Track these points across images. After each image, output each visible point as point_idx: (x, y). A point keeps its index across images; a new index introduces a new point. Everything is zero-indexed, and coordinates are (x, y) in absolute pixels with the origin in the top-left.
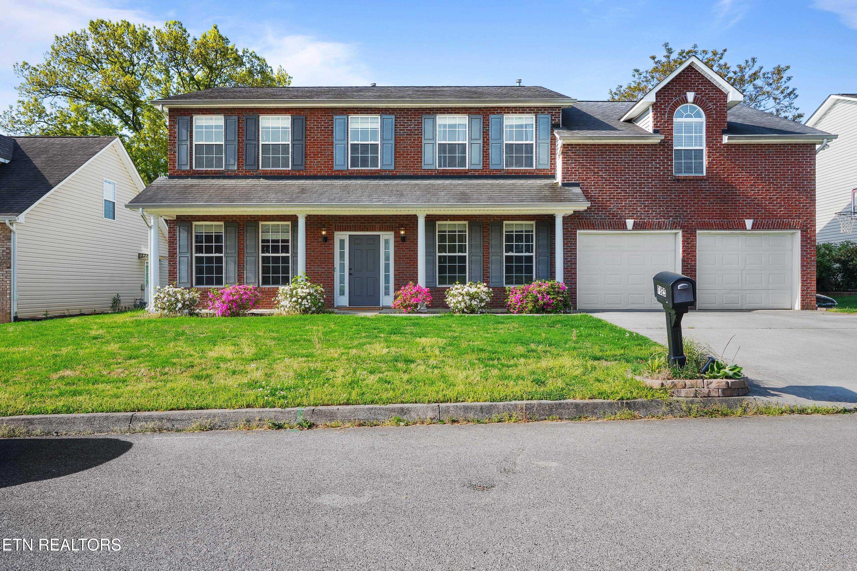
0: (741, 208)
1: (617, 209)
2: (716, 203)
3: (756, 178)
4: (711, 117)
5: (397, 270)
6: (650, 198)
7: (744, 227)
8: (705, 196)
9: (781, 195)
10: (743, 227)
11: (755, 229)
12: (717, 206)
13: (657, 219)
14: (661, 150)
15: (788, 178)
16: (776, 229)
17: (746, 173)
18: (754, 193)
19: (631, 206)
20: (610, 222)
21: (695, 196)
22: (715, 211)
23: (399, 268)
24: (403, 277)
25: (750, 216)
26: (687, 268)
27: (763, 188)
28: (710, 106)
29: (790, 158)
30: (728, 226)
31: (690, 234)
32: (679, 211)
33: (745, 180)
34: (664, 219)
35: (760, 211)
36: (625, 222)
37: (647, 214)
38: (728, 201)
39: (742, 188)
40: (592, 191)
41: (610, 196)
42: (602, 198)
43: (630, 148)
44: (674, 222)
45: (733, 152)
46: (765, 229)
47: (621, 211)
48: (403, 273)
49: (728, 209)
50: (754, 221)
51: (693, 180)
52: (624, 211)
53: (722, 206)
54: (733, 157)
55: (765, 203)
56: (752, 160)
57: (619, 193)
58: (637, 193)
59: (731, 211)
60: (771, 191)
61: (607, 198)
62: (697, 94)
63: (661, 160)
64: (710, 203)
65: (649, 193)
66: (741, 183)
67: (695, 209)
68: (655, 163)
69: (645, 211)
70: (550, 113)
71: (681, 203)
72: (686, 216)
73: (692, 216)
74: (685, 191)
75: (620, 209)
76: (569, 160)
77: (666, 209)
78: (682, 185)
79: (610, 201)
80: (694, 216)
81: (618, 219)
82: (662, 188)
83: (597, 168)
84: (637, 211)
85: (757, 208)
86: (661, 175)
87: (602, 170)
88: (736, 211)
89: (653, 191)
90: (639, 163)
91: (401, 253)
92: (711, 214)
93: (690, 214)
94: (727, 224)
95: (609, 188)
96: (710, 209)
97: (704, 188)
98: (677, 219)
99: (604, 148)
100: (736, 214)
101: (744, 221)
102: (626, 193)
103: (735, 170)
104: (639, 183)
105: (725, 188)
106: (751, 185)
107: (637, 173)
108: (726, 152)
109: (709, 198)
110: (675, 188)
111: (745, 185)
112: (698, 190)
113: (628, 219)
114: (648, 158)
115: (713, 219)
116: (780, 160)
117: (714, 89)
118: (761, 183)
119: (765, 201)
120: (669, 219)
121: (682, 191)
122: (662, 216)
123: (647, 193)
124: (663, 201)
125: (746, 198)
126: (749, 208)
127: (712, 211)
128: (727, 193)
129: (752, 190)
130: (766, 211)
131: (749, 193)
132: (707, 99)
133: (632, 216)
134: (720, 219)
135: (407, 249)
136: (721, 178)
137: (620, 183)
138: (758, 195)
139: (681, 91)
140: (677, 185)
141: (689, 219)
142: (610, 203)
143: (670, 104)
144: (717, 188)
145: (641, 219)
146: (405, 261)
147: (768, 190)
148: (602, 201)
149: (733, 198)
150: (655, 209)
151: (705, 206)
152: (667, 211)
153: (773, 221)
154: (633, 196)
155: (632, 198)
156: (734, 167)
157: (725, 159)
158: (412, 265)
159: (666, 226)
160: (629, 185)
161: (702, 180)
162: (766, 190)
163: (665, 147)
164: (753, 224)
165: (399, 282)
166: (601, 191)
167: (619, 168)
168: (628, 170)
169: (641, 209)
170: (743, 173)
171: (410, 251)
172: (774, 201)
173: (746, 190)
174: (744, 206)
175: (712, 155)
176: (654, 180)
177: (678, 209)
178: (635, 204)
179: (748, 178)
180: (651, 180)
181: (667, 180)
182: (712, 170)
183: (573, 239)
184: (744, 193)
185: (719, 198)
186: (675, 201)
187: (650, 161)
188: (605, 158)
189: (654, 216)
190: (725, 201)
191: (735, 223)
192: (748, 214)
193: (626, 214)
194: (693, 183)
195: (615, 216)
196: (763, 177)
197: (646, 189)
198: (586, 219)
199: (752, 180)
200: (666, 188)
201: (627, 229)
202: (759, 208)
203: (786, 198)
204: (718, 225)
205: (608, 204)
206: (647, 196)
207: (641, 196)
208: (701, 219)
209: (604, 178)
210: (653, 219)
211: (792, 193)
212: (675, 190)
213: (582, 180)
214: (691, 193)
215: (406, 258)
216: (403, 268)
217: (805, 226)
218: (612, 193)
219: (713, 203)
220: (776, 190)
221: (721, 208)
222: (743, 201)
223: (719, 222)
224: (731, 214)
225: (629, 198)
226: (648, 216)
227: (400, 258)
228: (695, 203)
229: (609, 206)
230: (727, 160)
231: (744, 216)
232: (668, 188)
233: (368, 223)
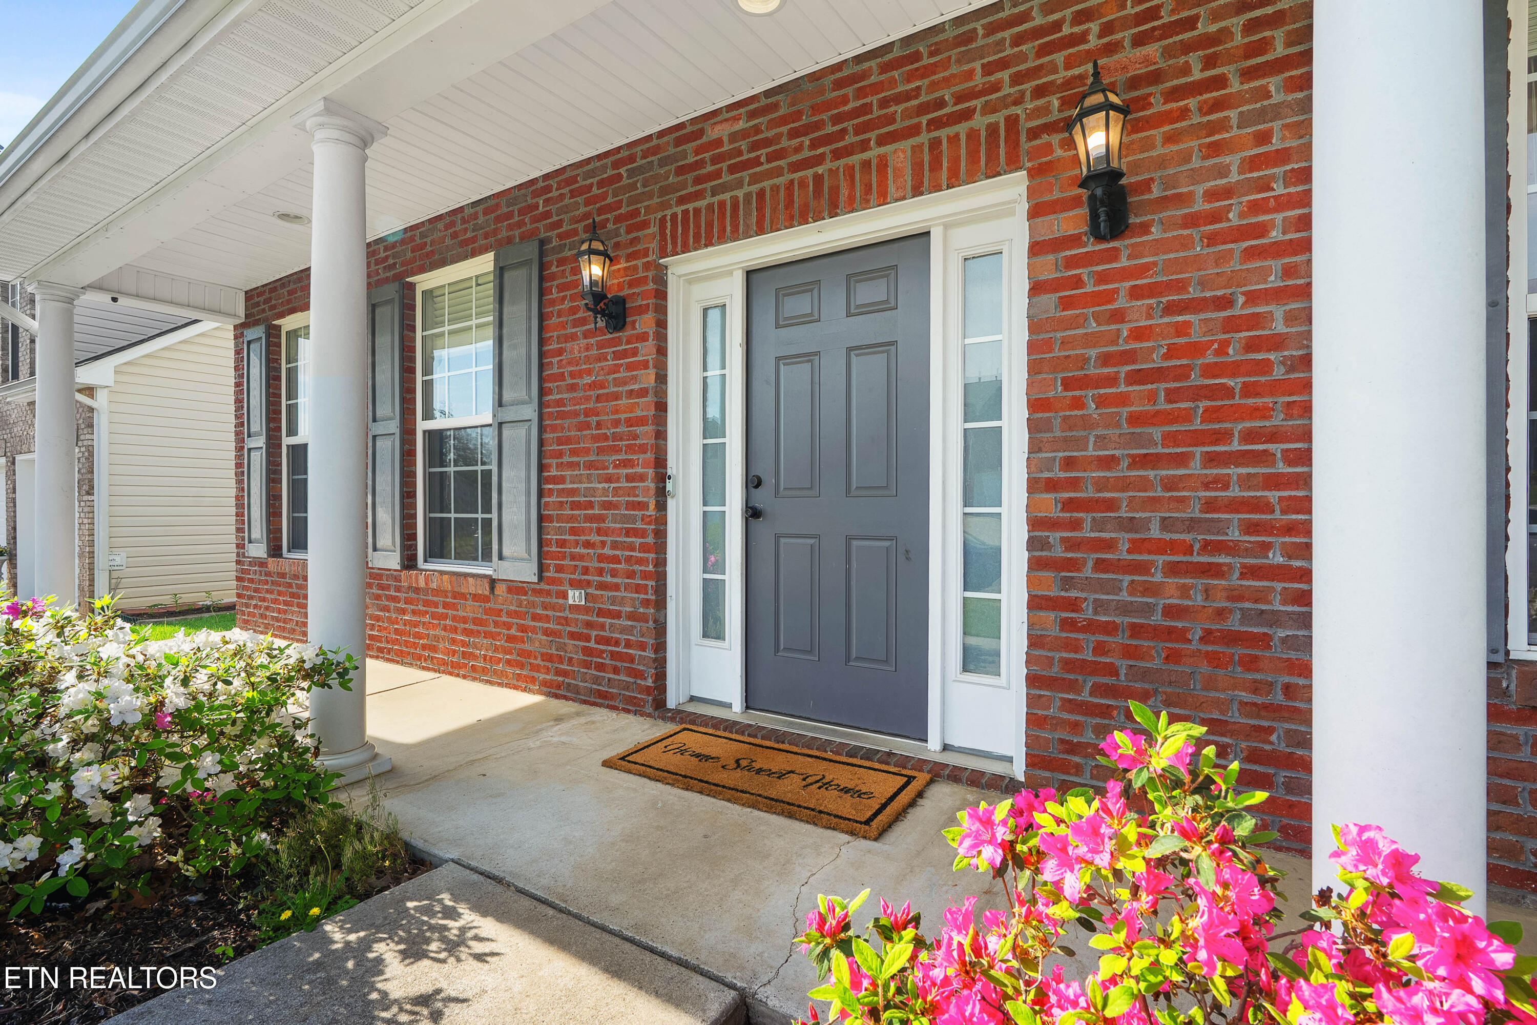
5: (1052, 485)
23: (1069, 463)
24: (1109, 545)
48: (1111, 505)
91: (1090, 340)
135: (1152, 291)
146: (1123, 400)
158: (1198, 438)
165: (1067, 583)
171: (1169, 309)
215: (1137, 377)
216: (1109, 462)
227: (1084, 382)
233: (837, 155)
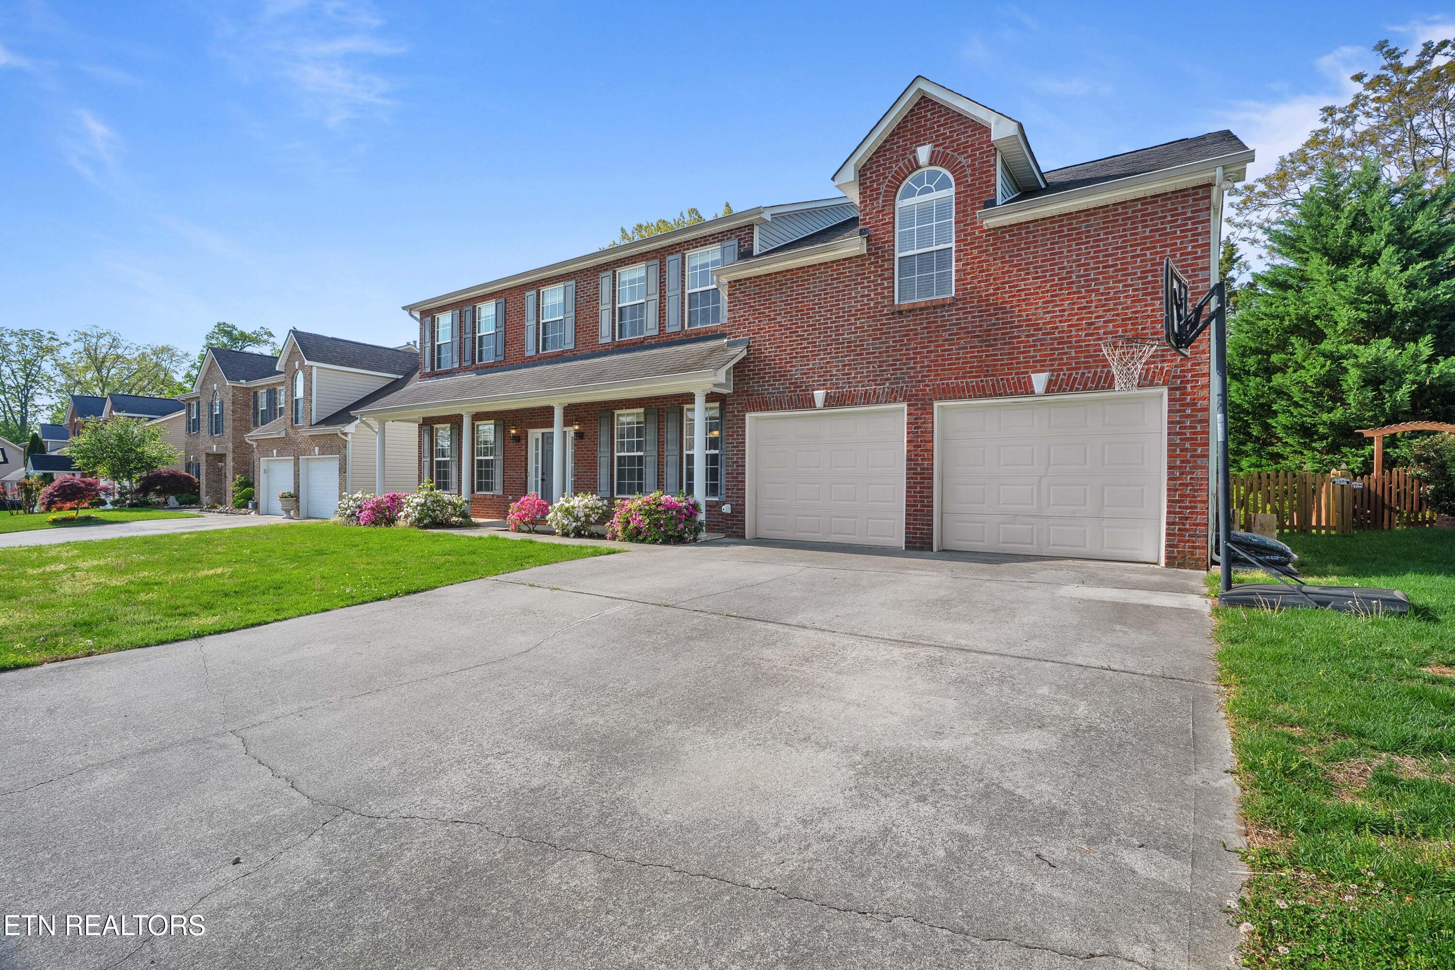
0: (1024, 352)
1: (802, 374)
2: (971, 347)
3: (1057, 285)
4: (962, 183)
5: (576, 476)
6: (853, 351)
7: (1028, 390)
8: (950, 335)
9: (1117, 315)
10: (1026, 389)
11: (1053, 391)
12: (973, 352)
13: (863, 386)
14: (872, 263)
15: (1135, 274)
16: (1103, 388)
17: (1034, 278)
18: (1052, 317)
19: (822, 368)
20: (791, 397)
21: (931, 337)
22: (970, 362)
23: (577, 472)
24: (581, 484)
25: (1042, 366)
26: (914, 474)
27: (1074, 304)
28: (960, 162)
29: (1140, 230)
30: (994, 389)
31: (921, 409)
32: (902, 369)
33: (1033, 294)
34: (876, 385)
35: (1066, 353)
36: (813, 395)
37: (848, 379)
38: (995, 340)
39: (1025, 310)
40: (766, 349)
41: (791, 354)
42: (780, 359)
43: (822, 270)
44: (893, 389)
45: (1007, 242)
46: (1077, 389)
47: (808, 378)
48: (581, 478)
49: (996, 355)
50: (1052, 375)
51: (927, 308)
52: (812, 377)
53: (983, 351)
54: (1007, 252)
55: (1076, 336)
56: (1049, 250)
57: (805, 348)
58: (831, 345)
59: (1002, 360)
60: (1093, 309)
61: (786, 359)
62: (935, 146)
63: (872, 281)
64: (959, 349)
65: (851, 342)
66: (1024, 300)
67: (931, 361)
68: (862, 288)
69: (843, 374)
70: (737, 236)
71: (905, 355)
72: (914, 377)
73: (925, 376)
74: (911, 330)
75: (805, 374)
76: (736, 305)
77: (879, 367)
78: (908, 321)
79: (791, 362)
80: (929, 376)
81: (803, 391)
82: (873, 330)
83: (774, 311)
84: (831, 376)
85: (1058, 349)
86: (870, 308)
87: (780, 314)
88: (1013, 359)
89: (858, 337)
90: (837, 292)
91: (580, 454)
92: (960, 368)
93: (920, 372)
94: (993, 385)
95: (790, 341)
96: (959, 359)
97: (948, 320)
98: (898, 383)
99: (785, 276)
100: (1012, 364)
101: (1030, 378)
102: (815, 347)
103: (1010, 277)
104: (836, 327)
105: (989, 315)
106: (1044, 303)
107: (831, 310)
108: (992, 245)
109: (958, 339)
110: (895, 327)
111: (1032, 304)
112: (936, 327)
113: (818, 389)
114: (850, 281)
115: (964, 378)
116: (1114, 238)
117: (970, 126)
118: (1069, 294)
119: (1078, 330)
120: (883, 384)
121: (907, 331)
122: (873, 380)
123: (848, 343)
124: (874, 353)
125: (1035, 330)
126: (1040, 350)
127: (964, 363)
128: (994, 324)
129: (1048, 312)
130: (1082, 352)
131: (1042, 318)
132: (954, 151)
133: (824, 385)
134: (979, 376)
135: (585, 448)
136: (981, 296)
137: (805, 331)
138: (1061, 322)
139: (907, 149)
140: (898, 323)
141: (919, 381)
142: (791, 366)
143: (887, 177)
144: (973, 317)
145: (837, 388)
146: (583, 463)
147: (1085, 308)
148: (780, 363)
149: (1007, 333)
150: (861, 368)
151: (949, 355)
152: (880, 371)
153: (1096, 372)
154: (826, 350)
155: (825, 354)
156: (1008, 272)
157: (991, 259)
158: (590, 469)
159: (878, 397)
160: (820, 333)
161: (944, 306)
162: (1079, 309)
163: (879, 257)
164: (1050, 381)
165: (577, 490)
166: (779, 347)
167: (805, 306)
168: (819, 308)
169: (838, 371)
170: (1029, 279)
171: (587, 451)
172: (1099, 328)
173: (1033, 314)
174: (1030, 346)
175: (965, 255)
176: (859, 319)
177: (900, 364)
178: (828, 363)
179: (1039, 287)
180: (855, 319)
181: (881, 316)
182: (964, 284)
183: (741, 427)
184: (1030, 320)
185: (978, 336)
186: (894, 351)
187: (853, 286)
188: (784, 293)
189: (858, 382)
190: (989, 341)
191: (1009, 383)
192: (1037, 361)
193: (814, 381)
194: (927, 314)
195: (799, 387)
196: (1073, 283)
197: (846, 336)
198: (758, 394)
199: (1048, 291)
200: (879, 329)
201: (815, 407)
202: (1063, 348)
203: (1130, 319)
204: (974, 390)
205: (788, 368)
206: (848, 347)
207: (838, 348)
208: (941, 380)
209: (782, 326)
210: (857, 386)
211: (1146, 306)
212: (895, 332)
213: (754, 334)
214: (923, 333)
215: (584, 460)
216: (581, 472)
217: (1179, 377)
218: (794, 349)
219: (966, 348)
220: (1104, 305)
221: (981, 357)
222: (1027, 336)
223: (977, 382)
224: (1002, 365)
225: (819, 355)
226: (849, 383)
227: (579, 460)
228: (931, 352)
229: (789, 371)
230: (995, 259)
231: (1029, 367)
232: (882, 329)
